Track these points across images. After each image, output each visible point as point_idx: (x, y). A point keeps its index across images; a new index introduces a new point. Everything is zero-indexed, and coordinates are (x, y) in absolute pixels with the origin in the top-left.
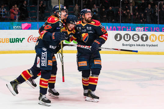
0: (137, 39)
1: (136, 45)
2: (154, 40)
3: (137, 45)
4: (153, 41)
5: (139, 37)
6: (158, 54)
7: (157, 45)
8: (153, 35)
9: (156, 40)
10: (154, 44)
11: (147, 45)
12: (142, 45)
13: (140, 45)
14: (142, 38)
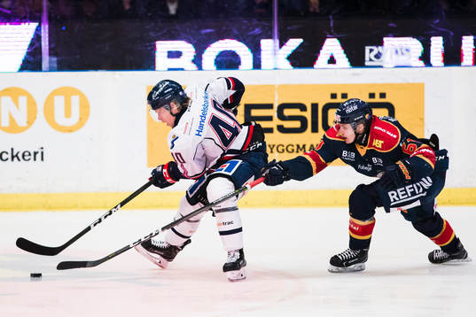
2: (21, 120)
7: (38, 155)
8: (14, 93)
9: (30, 123)
10: (19, 149)
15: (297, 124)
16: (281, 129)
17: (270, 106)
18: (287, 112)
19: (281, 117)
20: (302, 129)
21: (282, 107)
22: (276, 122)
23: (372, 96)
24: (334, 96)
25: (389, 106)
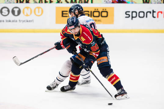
0: (7, 13)
1: (5, 21)
3: (7, 21)
4: (27, 15)
5: (8, 11)
6: (34, 31)
8: (27, 8)
11: (19, 20)
12: (13, 21)
13: (10, 21)
14: (13, 12)
20: (89, 16)
23: (103, 9)
24: (95, 9)
25: (107, 12)
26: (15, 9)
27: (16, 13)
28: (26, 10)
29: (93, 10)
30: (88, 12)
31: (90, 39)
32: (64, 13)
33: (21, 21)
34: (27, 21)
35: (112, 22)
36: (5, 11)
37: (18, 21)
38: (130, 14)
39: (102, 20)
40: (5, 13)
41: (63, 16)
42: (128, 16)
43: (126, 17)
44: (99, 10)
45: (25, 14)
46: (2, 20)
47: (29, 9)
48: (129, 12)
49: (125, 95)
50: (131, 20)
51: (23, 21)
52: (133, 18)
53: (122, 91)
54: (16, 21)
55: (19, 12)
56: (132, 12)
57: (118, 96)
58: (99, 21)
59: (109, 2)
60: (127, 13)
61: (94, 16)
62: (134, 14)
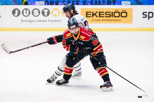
0: (38, 14)
1: (36, 21)
3: (37, 21)
4: (56, 16)
7: (60, 21)
8: (56, 9)
12: (43, 21)
13: (40, 21)
14: (43, 13)
15: (109, 16)
16: (106, 16)
17: (104, 12)
18: (107, 13)
19: (106, 14)
20: (110, 16)
21: (106, 12)
22: (105, 15)
23: (123, 10)
24: (116, 10)
25: (126, 13)
26: (44, 11)
27: (46, 14)
28: (54, 11)
29: (114, 11)
30: (110, 12)
31: (89, 36)
32: (88, 13)
33: (50, 21)
34: (56, 21)
35: (131, 21)
36: (36, 12)
37: (48, 21)
38: (147, 14)
39: (121, 20)
40: (36, 14)
41: (87, 16)
42: (145, 16)
43: (143, 17)
44: (119, 11)
45: (54, 14)
46: (34, 20)
47: (57, 11)
48: (146, 12)
49: (110, 88)
50: (148, 20)
51: (52, 21)
52: (150, 18)
53: (107, 83)
54: (46, 21)
55: (48, 13)
56: (149, 13)
57: (103, 87)
58: (119, 20)
59: (128, 4)
60: (144, 14)
61: (115, 17)
62: (151, 15)
